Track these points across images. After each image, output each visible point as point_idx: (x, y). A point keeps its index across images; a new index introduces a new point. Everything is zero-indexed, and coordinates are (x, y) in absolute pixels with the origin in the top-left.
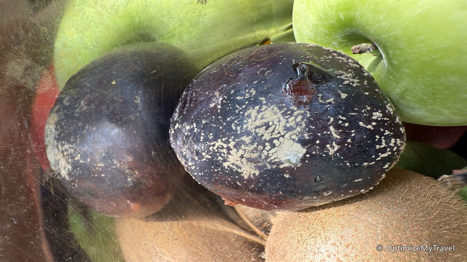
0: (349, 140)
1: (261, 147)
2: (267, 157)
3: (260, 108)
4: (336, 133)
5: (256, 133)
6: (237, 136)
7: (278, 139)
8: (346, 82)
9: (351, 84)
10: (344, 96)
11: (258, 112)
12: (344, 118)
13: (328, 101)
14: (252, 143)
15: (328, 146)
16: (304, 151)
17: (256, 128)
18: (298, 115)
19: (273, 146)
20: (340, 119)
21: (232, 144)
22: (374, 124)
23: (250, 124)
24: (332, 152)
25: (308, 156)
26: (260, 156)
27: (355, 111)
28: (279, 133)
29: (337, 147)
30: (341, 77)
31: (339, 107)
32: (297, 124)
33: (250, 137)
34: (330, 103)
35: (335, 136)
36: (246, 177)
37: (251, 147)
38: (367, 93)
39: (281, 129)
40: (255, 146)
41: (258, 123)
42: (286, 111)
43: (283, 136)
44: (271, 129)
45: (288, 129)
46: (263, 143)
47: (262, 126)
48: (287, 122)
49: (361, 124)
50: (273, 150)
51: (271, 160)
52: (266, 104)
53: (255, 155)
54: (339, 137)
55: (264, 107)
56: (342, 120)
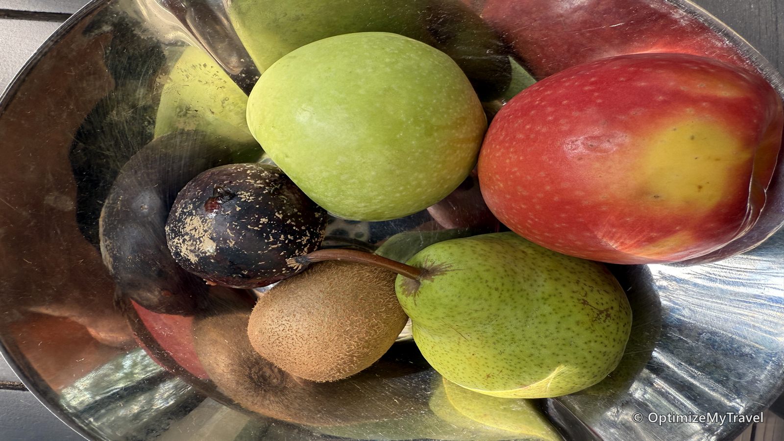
0: (241, 237)
1: (195, 243)
2: (199, 249)
3: (192, 217)
4: (231, 233)
5: (191, 234)
6: (183, 236)
7: (202, 237)
8: (243, 200)
9: (247, 200)
10: (238, 209)
11: (191, 220)
12: (236, 224)
13: (226, 213)
14: (190, 240)
15: (228, 241)
16: (215, 245)
17: (191, 230)
18: (209, 222)
19: (201, 242)
20: (234, 225)
21: (181, 241)
22: (260, 226)
23: (188, 229)
24: (231, 245)
25: (218, 248)
26: (195, 248)
27: (245, 219)
28: (202, 234)
29: (233, 243)
30: (241, 196)
31: (234, 216)
32: (209, 228)
33: (189, 236)
34: (228, 214)
35: (231, 235)
36: (193, 262)
37: (190, 243)
38: (257, 206)
39: (202, 231)
40: (192, 242)
41: (191, 228)
42: (203, 220)
43: (204, 235)
44: (197, 231)
45: (206, 231)
46: (195, 240)
47: (193, 230)
48: (204, 227)
49: (249, 227)
50: (201, 245)
51: (201, 251)
52: (195, 215)
53: (193, 248)
54: (233, 236)
55: (194, 217)
56: (235, 225)
